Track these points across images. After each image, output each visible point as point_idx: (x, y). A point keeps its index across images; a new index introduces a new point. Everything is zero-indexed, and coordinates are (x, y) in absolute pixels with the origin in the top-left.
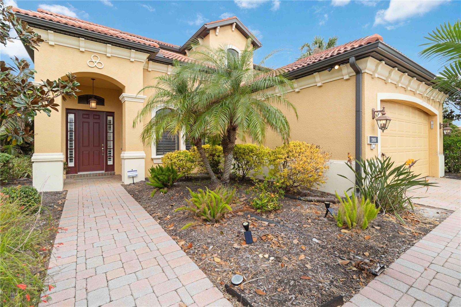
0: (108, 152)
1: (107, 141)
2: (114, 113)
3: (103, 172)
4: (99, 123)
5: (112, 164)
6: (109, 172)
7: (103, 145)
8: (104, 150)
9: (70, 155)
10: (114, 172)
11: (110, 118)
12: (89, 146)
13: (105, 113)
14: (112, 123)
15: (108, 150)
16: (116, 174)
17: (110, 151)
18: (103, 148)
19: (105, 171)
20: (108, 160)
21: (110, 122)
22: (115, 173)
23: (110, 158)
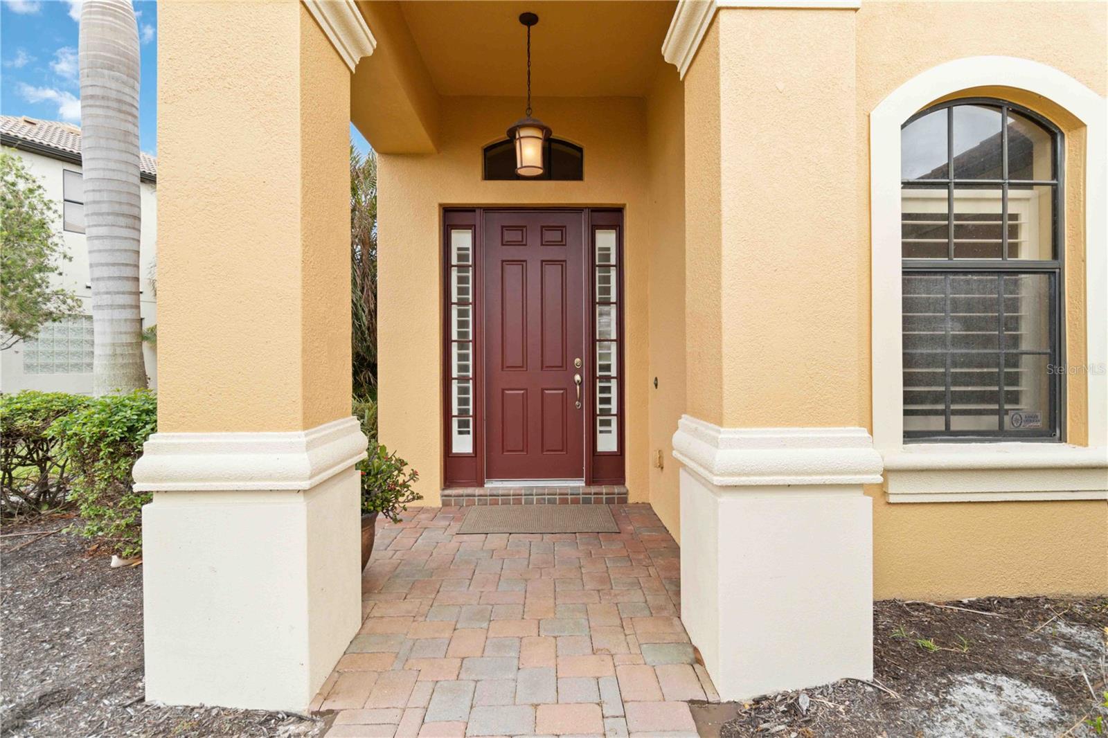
0: (599, 395)
1: (593, 341)
2: (618, 211)
3: (579, 484)
4: (562, 263)
5: (613, 447)
6: (604, 489)
7: (577, 360)
8: (581, 384)
9: (460, 404)
10: (622, 490)
11: (605, 239)
12: (523, 366)
13: (584, 216)
14: (613, 261)
15: (599, 384)
16: (631, 500)
17: (608, 390)
18: (578, 378)
19: (588, 483)
20: (599, 428)
21: (607, 257)
22: (626, 493)
23: (608, 423)
